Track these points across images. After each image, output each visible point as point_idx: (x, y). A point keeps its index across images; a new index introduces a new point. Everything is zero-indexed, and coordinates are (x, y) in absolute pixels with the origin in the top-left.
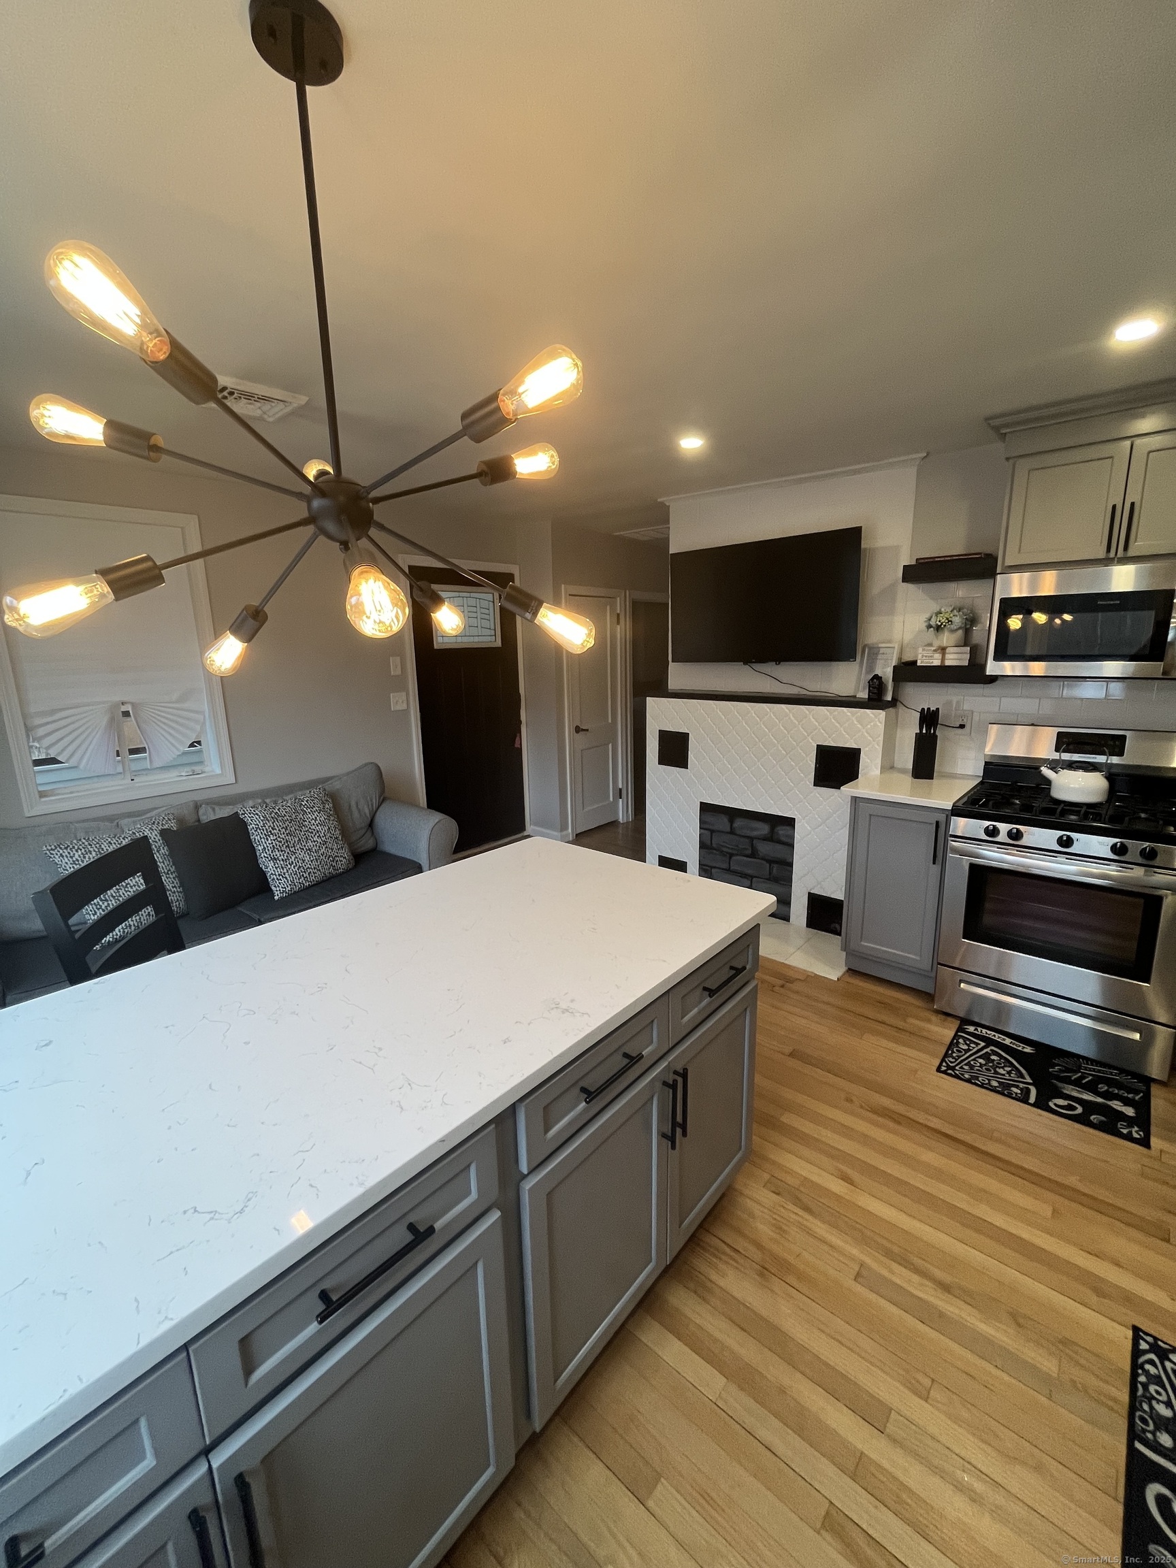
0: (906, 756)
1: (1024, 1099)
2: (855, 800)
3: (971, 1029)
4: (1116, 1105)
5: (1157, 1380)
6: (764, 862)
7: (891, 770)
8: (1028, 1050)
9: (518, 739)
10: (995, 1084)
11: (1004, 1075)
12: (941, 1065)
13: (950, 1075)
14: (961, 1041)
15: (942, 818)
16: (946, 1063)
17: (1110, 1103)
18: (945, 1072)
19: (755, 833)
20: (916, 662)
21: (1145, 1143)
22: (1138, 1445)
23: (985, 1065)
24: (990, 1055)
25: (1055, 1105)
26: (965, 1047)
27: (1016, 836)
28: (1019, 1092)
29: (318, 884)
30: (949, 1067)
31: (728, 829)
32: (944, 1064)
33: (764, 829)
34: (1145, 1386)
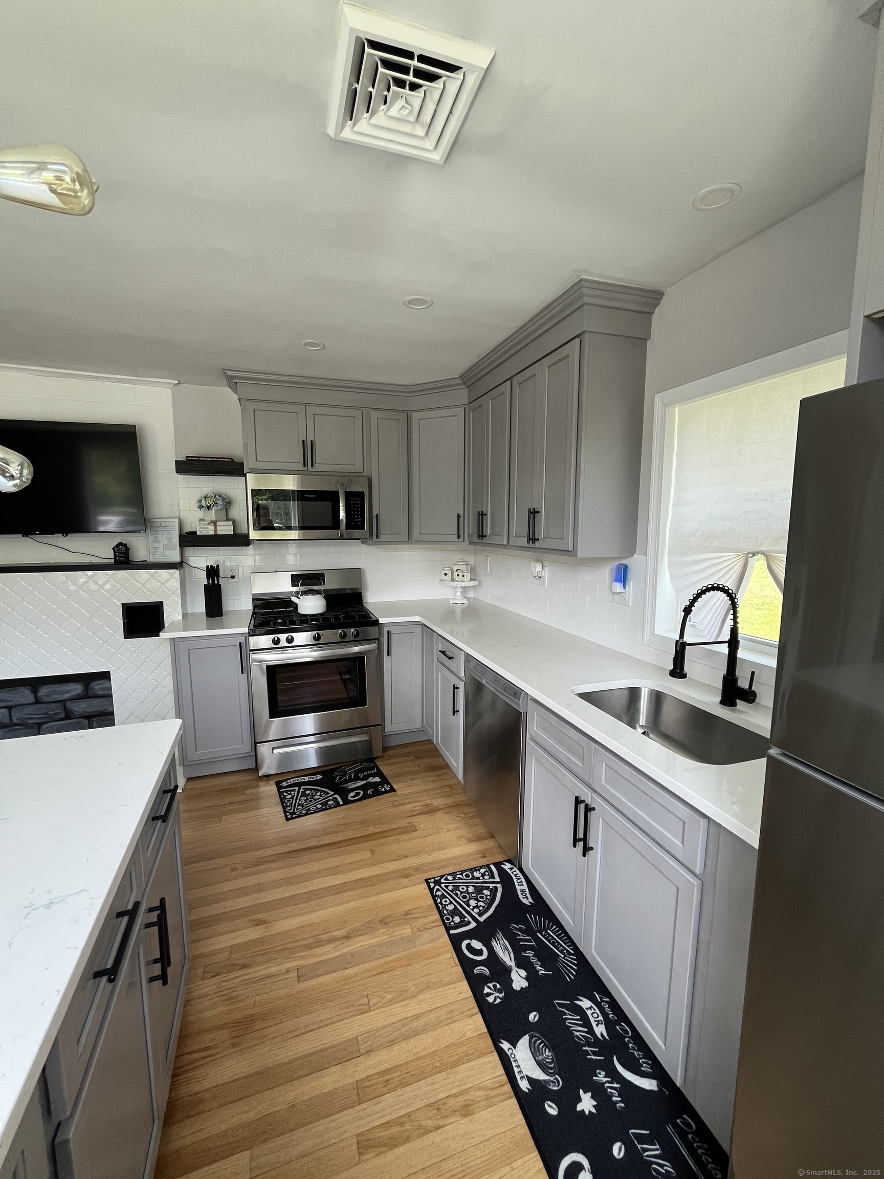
1: (338, 805)
2: (173, 640)
3: (285, 784)
4: (371, 780)
5: (443, 896)
6: (82, 720)
8: (319, 777)
10: (320, 806)
11: (319, 798)
12: (286, 816)
13: (295, 818)
14: (285, 794)
16: (288, 812)
17: (368, 781)
18: (292, 818)
19: (67, 696)
20: (196, 532)
21: (392, 790)
22: (452, 932)
23: (307, 799)
24: (305, 792)
25: (351, 797)
26: (290, 796)
27: (290, 640)
28: (332, 802)
30: (292, 814)
31: (33, 700)
32: (288, 814)
33: (77, 688)
34: (441, 903)
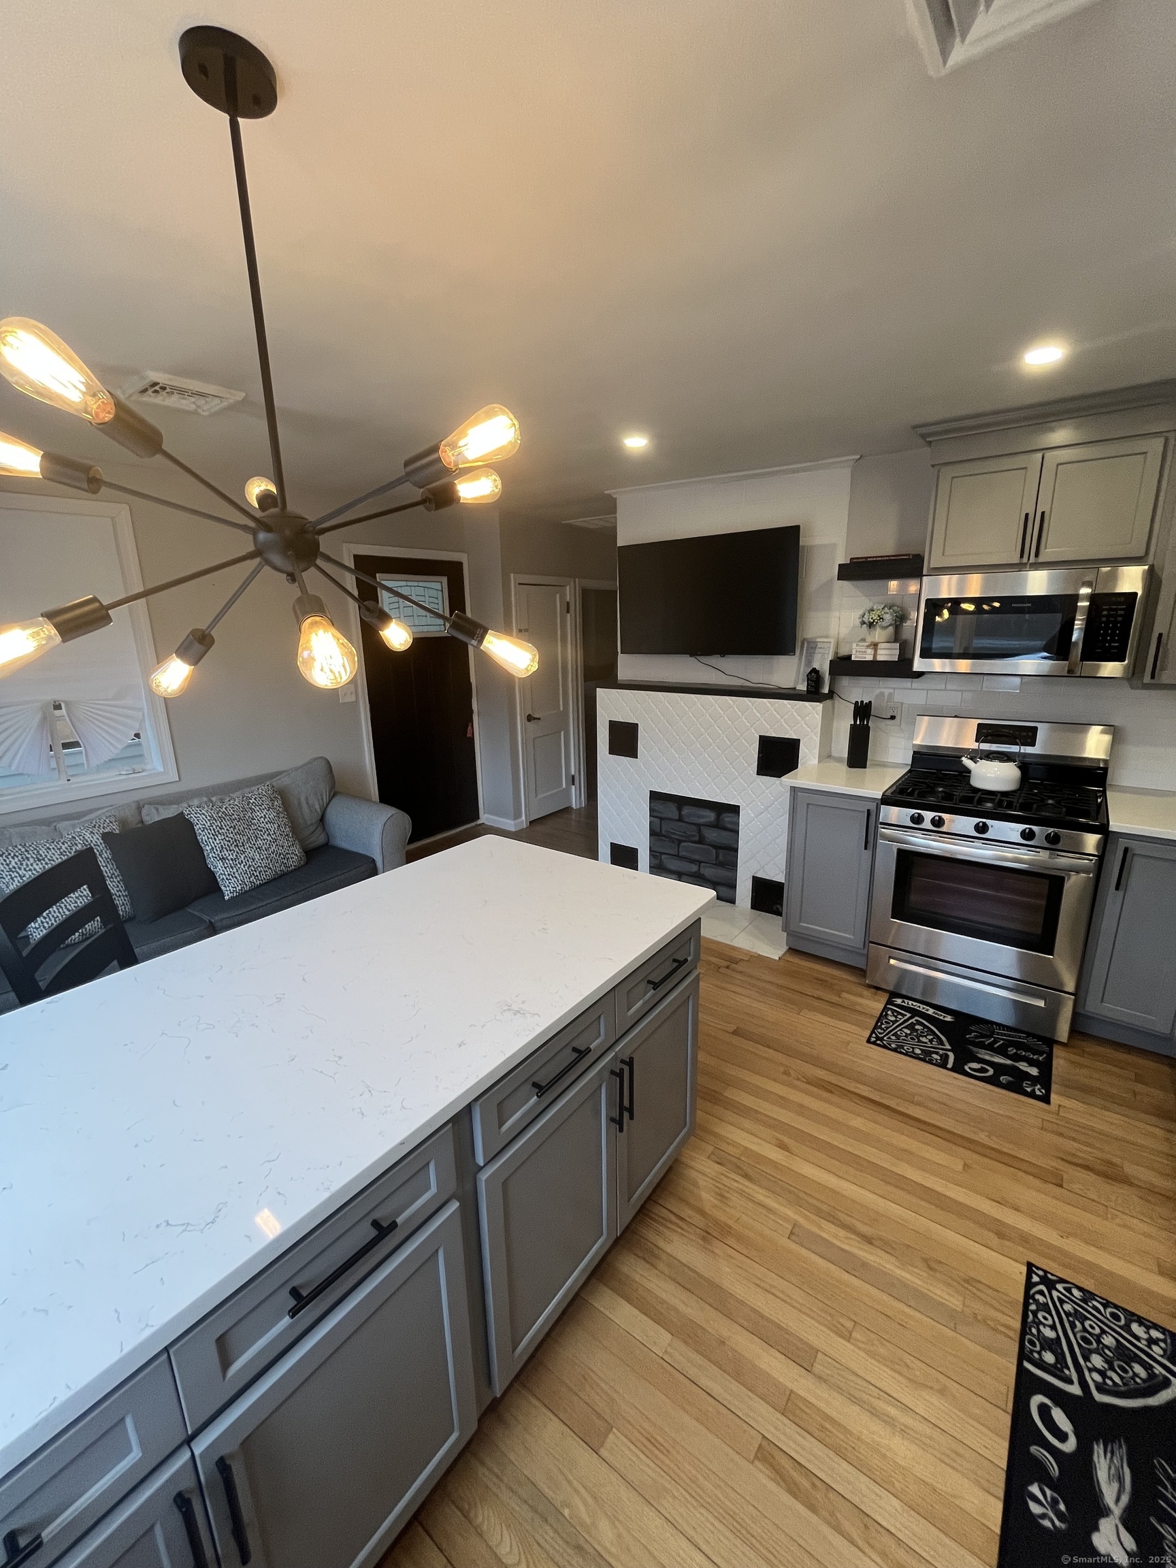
0: (842, 746)
1: (943, 1065)
2: (794, 790)
3: (899, 1001)
4: (1023, 1066)
5: (1045, 1308)
6: (711, 848)
7: (828, 760)
8: (949, 1018)
9: (470, 728)
10: (918, 1051)
11: (926, 1043)
12: (870, 1036)
13: (879, 1045)
14: (889, 1012)
15: (872, 807)
16: (876, 1034)
17: (1017, 1064)
18: (874, 1043)
19: (702, 821)
20: (850, 656)
21: (1046, 1099)
22: (1027, 1365)
23: (910, 1034)
24: (915, 1024)
25: (970, 1068)
26: (893, 1019)
27: (938, 823)
28: (939, 1058)
29: (269, 882)
30: (878, 1038)
31: (677, 817)
32: (874, 1035)
33: (710, 816)
34: (1035, 1313)
